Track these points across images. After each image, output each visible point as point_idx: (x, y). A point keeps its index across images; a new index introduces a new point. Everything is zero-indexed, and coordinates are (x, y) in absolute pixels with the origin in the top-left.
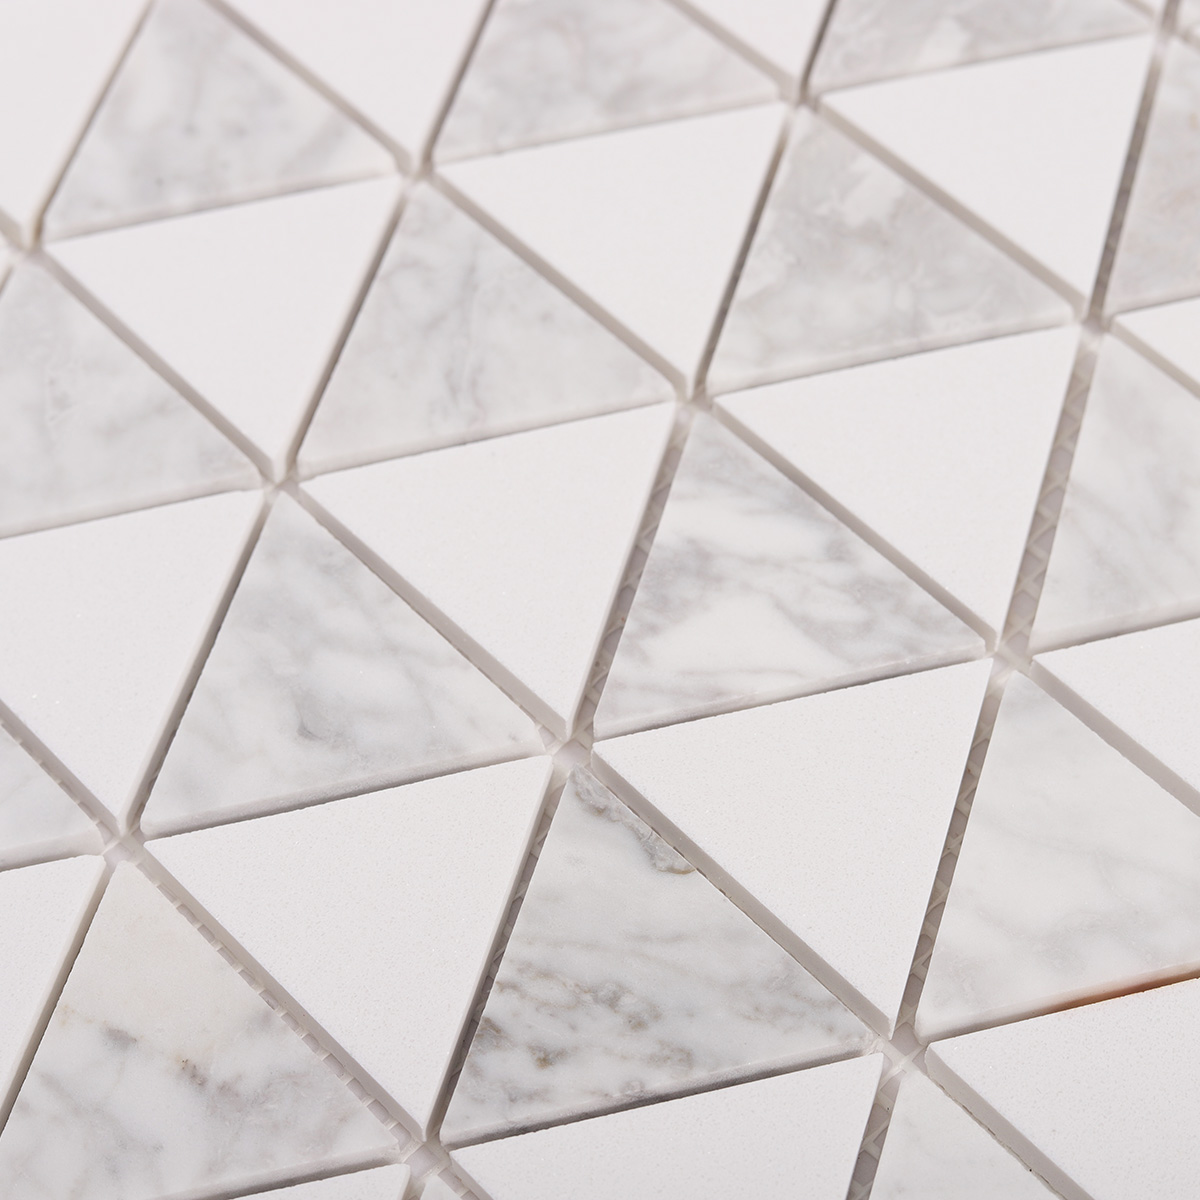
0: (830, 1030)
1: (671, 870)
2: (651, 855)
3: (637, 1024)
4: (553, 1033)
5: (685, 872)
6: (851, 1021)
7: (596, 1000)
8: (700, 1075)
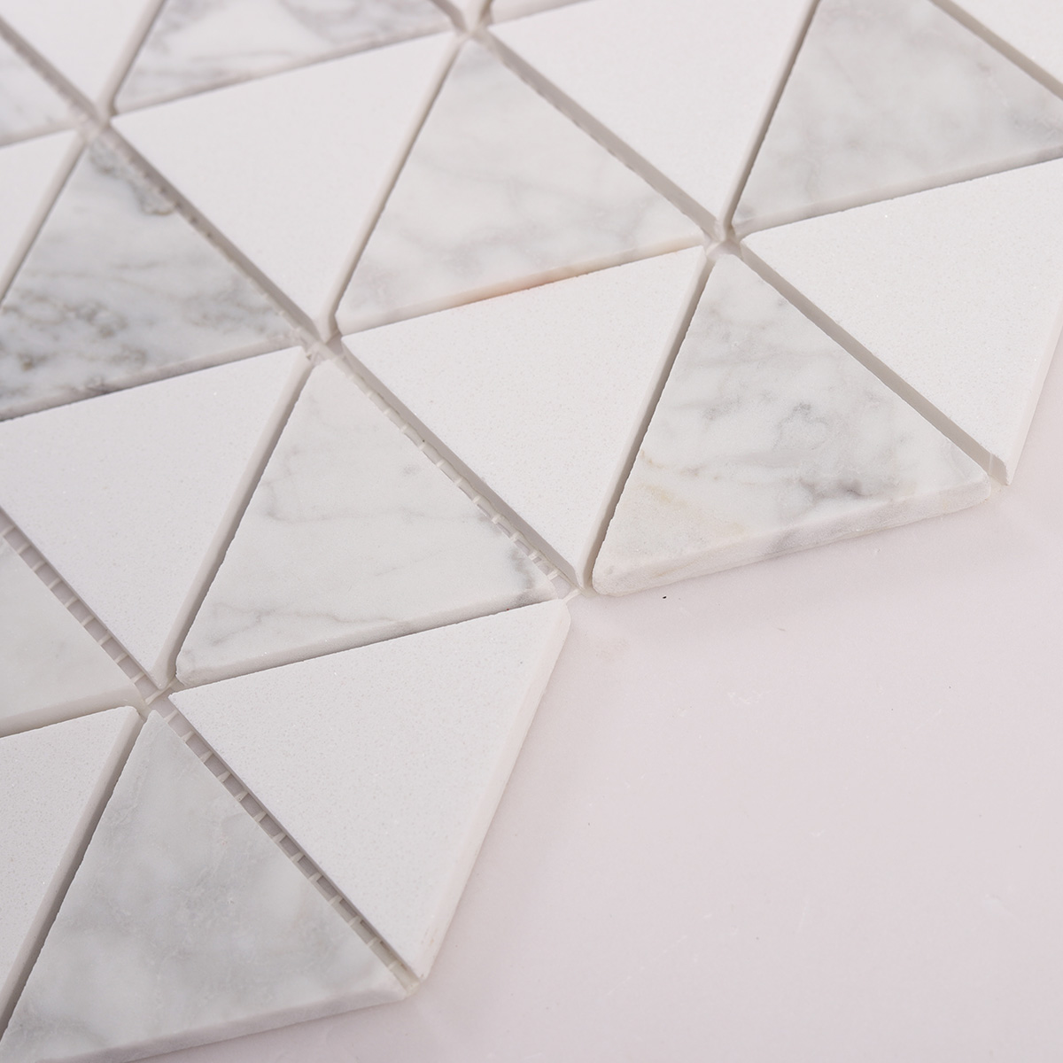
0: (262, 330)
1: (157, 213)
2: (142, 202)
3: (107, 333)
4: (38, 343)
5: (167, 213)
6: (280, 321)
7: (79, 316)
8: (150, 369)
